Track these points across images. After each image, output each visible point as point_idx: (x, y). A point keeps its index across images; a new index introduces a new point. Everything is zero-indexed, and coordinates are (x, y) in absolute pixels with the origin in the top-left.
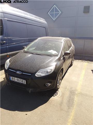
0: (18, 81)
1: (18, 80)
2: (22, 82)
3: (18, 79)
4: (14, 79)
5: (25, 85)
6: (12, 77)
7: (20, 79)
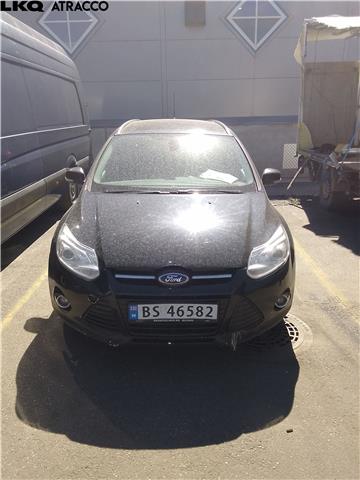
0: (176, 316)
1: (173, 313)
2: (195, 316)
3: (176, 306)
4: (153, 313)
5: (212, 323)
6: (140, 307)
7: (185, 306)
